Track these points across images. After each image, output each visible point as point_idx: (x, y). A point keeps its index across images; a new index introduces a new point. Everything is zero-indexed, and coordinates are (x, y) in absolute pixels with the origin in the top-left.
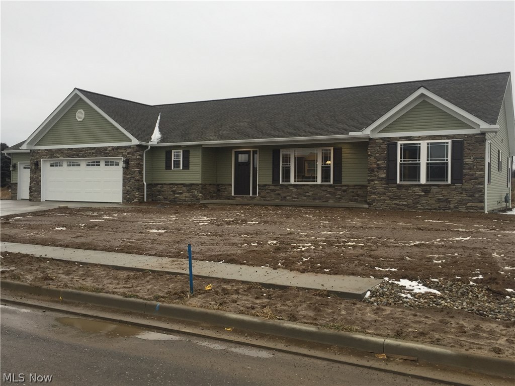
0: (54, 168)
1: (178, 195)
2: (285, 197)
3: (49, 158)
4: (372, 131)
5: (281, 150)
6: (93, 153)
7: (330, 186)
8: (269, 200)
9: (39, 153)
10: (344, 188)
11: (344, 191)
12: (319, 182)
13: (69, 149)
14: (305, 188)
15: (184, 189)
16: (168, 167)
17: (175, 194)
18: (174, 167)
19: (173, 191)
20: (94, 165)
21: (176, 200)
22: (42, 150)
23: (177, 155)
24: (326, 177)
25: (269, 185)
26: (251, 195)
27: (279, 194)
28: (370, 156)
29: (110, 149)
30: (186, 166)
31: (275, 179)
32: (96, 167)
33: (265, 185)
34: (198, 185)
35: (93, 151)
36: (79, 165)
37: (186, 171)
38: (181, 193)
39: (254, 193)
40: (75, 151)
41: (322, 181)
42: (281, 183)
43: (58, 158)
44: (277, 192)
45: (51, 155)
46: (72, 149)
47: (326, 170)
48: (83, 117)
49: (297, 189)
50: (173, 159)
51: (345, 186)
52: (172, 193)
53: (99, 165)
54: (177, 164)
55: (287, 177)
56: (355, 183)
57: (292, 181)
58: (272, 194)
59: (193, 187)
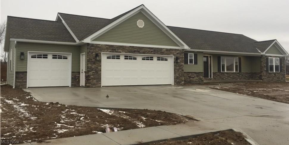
0: (111, 60)
1: (192, 79)
2: (223, 78)
3: (110, 52)
4: (265, 53)
5: (221, 57)
6: (152, 51)
7: (238, 73)
8: (217, 80)
9: (98, 47)
10: (242, 74)
11: (242, 75)
12: (235, 71)
13: (130, 46)
14: (230, 74)
15: (195, 75)
16: (186, 62)
17: (190, 78)
18: (190, 63)
19: (189, 77)
20: (148, 60)
21: (191, 81)
22: (102, 45)
23: (191, 56)
24: (236, 70)
25: (217, 73)
26: (209, 77)
27: (221, 77)
28: (262, 62)
29: (165, 50)
30: (196, 63)
31: (219, 70)
32: (149, 61)
33: (216, 73)
34: (202, 73)
35: (152, 50)
36: (136, 59)
37: (196, 66)
38: (194, 78)
39: (211, 77)
40: (136, 49)
41: (236, 71)
42: (221, 72)
43: (120, 52)
44: (220, 76)
45: (112, 49)
46: (133, 47)
47: (236, 66)
48: (144, 26)
49: (227, 74)
50: (189, 59)
51: (243, 73)
52: (188, 78)
53: (152, 60)
54: (191, 61)
55: (223, 69)
56: (245, 72)
57: (226, 71)
58: (218, 77)
59: (200, 74)
